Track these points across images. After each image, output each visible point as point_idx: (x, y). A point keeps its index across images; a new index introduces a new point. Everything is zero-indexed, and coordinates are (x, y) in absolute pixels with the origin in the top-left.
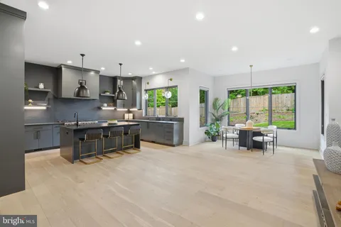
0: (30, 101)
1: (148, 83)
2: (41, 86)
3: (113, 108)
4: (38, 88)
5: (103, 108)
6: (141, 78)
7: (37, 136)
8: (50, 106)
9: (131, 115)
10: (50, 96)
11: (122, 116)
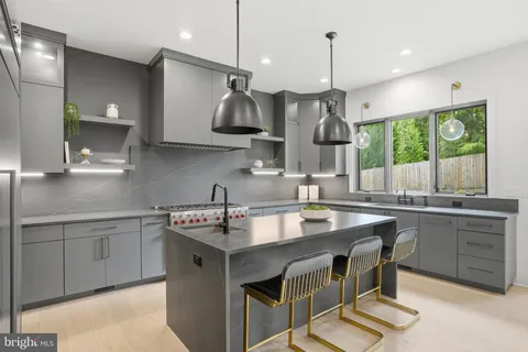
0: (86, 151)
1: (367, 106)
2: (113, 112)
3: (275, 172)
4: (104, 115)
5: (255, 173)
6: (343, 94)
7: (101, 251)
8: (132, 167)
9: (314, 189)
10: (133, 139)
11: (292, 191)
